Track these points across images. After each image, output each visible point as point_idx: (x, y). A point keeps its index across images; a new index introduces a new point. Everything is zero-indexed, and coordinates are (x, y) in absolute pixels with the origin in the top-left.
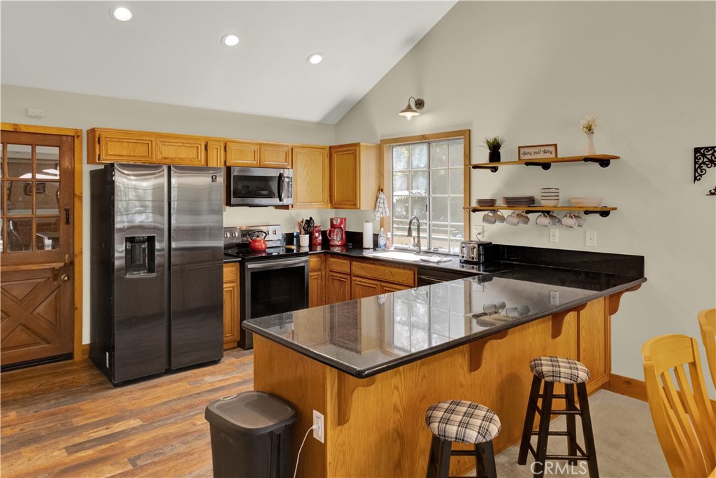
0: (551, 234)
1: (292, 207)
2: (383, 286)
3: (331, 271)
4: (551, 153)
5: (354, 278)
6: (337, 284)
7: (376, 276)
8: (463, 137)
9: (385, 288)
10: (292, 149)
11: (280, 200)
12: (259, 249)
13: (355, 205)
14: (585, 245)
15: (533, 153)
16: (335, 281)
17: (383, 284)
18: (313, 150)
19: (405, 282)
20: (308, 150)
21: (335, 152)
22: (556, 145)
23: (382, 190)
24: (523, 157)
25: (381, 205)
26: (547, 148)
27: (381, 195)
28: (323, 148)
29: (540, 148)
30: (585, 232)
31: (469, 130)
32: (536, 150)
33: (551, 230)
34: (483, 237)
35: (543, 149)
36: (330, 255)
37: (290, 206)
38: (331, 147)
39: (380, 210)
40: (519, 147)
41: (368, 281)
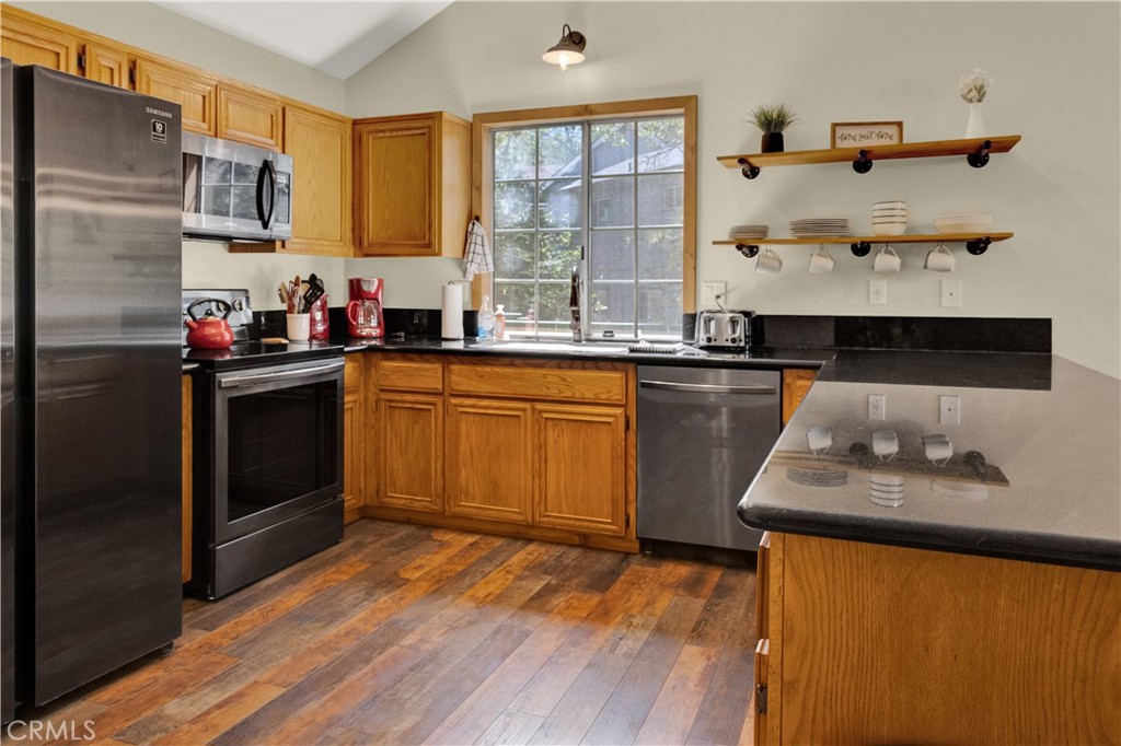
0: (872, 290)
1: (283, 246)
2: (540, 412)
3: (382, 390)
4: (891, 138)
5: (454, 401)
6: (402, 419)
7: (523, 391)
8: (682, 110)
9: (545, 415)
10: (284, 110)
11: (265, 225)
12: (215, 343)
13: (429, 245)
14: (940, 306)
15: (858, 138)
16: (397, 412)
17: (539, 406)
18: (324, 121)
19: (602, 397)
20: (316, 118)
21: (369, 132)
22: (900, 124)
23: (477, 218)
24: (841, 144)
25: (479, 249)
26: (884, 129)
27: (478, 229)
28: (342, 121)
29: (871, 128)
30: (941, 283)
31: (696, 96)
32: (864, 131)
33: (873, 283)
34: (726, 302)
35: (877, 129)
36: (379, 355)
37: (278, 244)
38: (355, 122)
39: (478, 259)
40: (835, 125)
41: (496, 403)
